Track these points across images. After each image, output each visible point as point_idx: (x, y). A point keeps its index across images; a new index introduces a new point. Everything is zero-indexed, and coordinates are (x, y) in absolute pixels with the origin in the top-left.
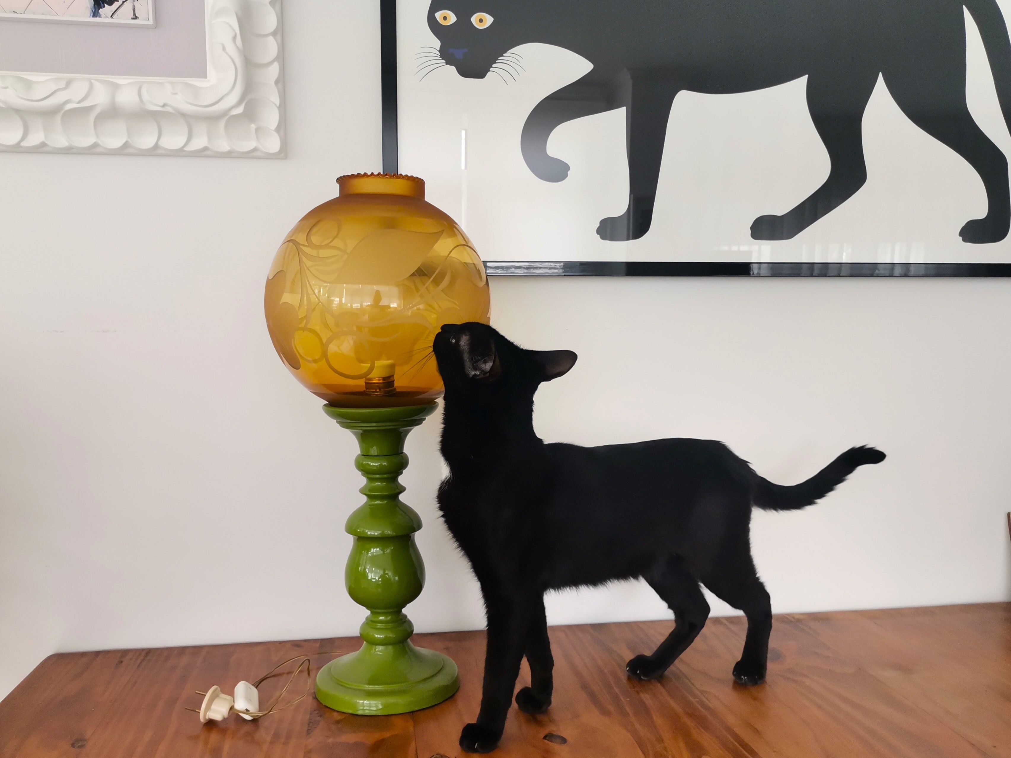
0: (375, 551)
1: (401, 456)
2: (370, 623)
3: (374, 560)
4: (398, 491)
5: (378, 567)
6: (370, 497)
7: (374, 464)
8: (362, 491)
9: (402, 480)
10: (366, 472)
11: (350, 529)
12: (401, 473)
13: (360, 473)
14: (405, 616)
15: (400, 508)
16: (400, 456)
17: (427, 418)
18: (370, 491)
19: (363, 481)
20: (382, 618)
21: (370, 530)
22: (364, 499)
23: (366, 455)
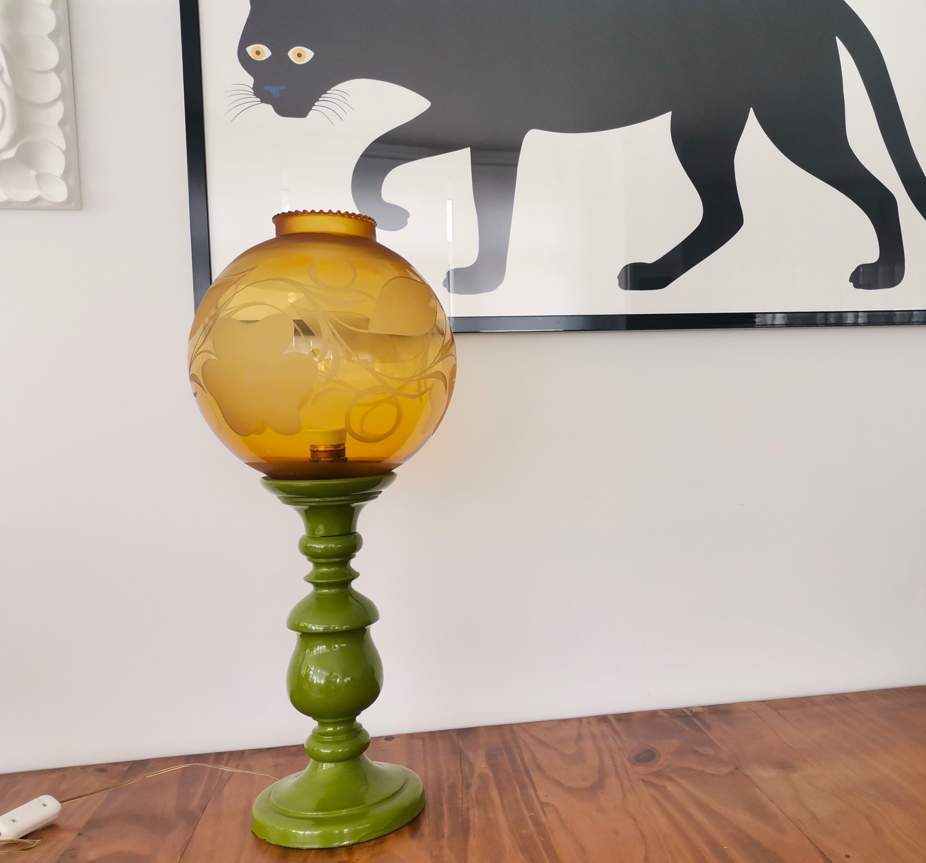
0: (321, 648)
1: (355, 536)
2: (317, 736)
3: (319, 661)
4: (350, 577)
5: (324, 668)
6: (317, 585)
7: (319, 546)
8: (308, 579)
9: (354, 564)
10: (311, 555)
11: (294, 626)
12: (354, 556)
13: (305, 558)
14: (360, 726)
15: (353, 597)
16: (352, 536)
17: (384, 491)
18: (317, 578)
19: (308, 567)
20: (330, 729)
21: (314, 624)
22: (310, 588)
23: (312, 536)
